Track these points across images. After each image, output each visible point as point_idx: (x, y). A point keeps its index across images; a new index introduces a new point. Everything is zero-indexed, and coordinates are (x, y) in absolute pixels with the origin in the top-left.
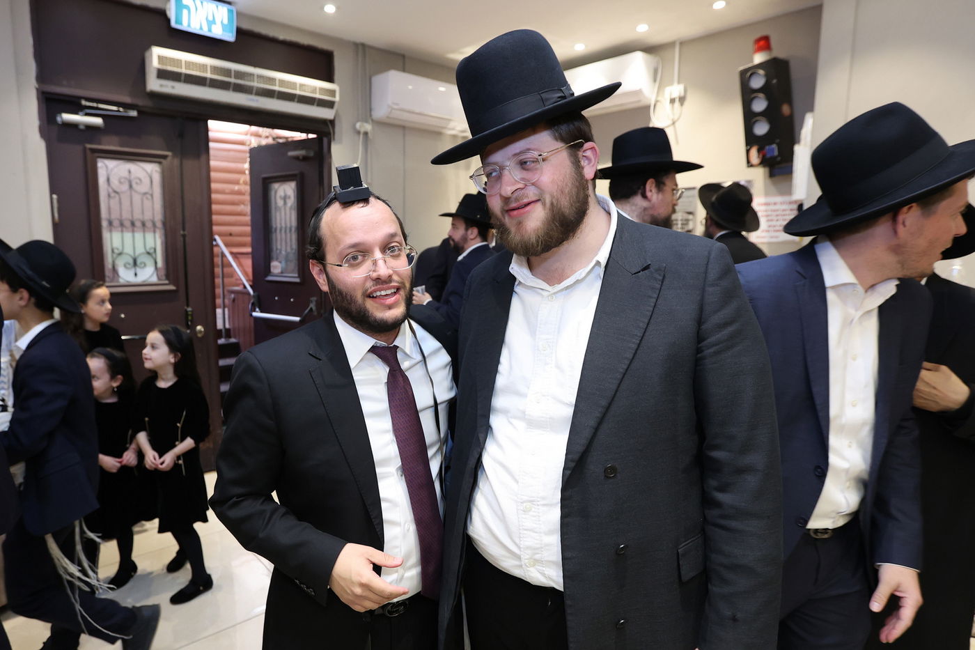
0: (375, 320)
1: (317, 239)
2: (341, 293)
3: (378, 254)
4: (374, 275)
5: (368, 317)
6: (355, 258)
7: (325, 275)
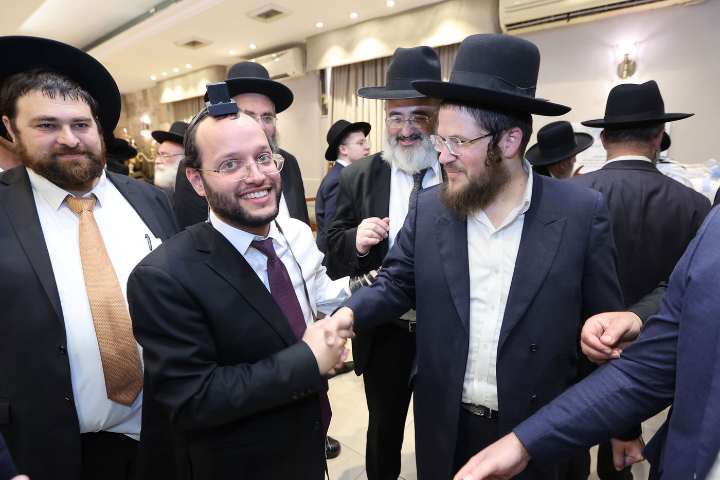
0: (250, 217)
1: (192, 149)
2: (216, 195)
3: (251, 161)
4: (249, 180)
5: (244, 214)
6: (230, 165)
7: (201, 181)
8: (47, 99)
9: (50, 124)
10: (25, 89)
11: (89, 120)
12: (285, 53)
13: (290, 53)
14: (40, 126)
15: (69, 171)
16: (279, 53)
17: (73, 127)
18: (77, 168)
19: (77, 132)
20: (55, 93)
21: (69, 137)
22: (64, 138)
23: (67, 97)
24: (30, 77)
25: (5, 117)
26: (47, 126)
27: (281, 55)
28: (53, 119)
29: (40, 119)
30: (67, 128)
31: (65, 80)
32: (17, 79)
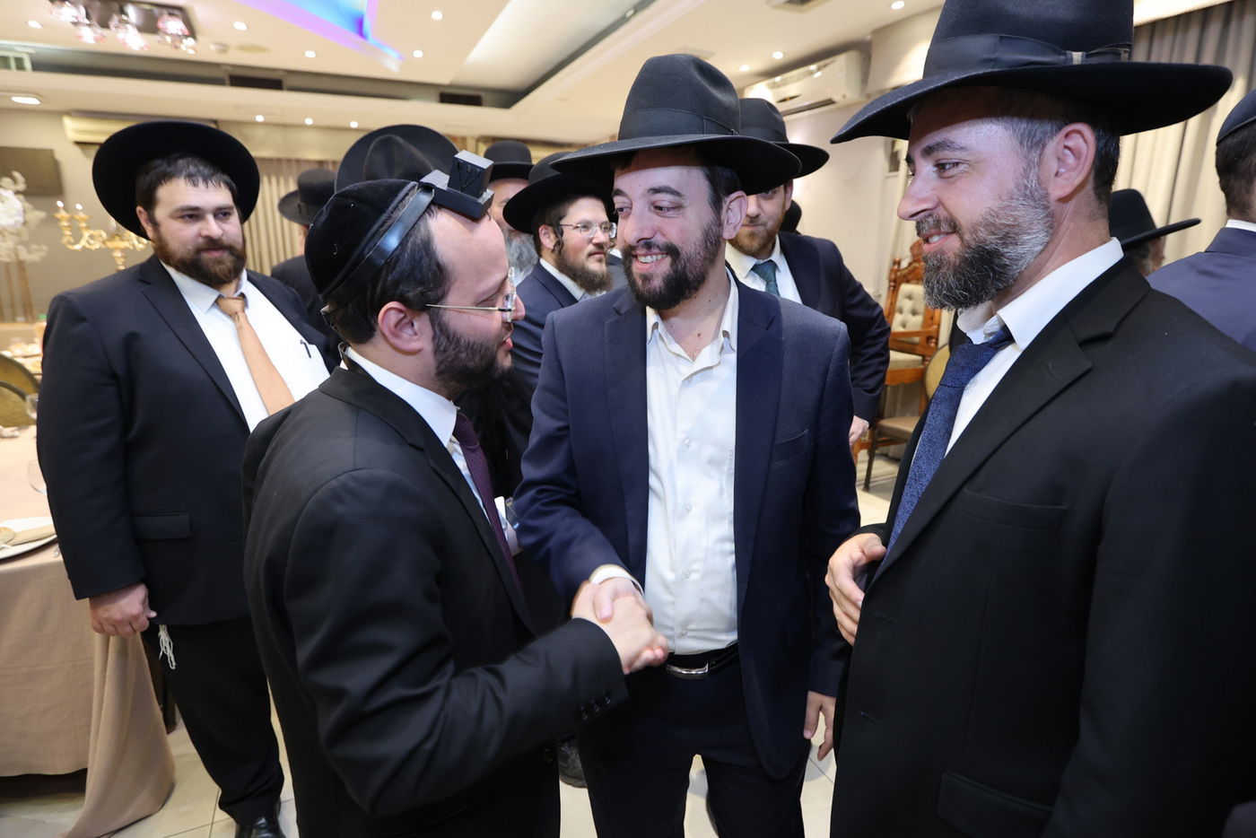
8: (190, 188)
9: (193, 214)
10: (166, 177)
11: (231, 208)
12: (832, 62)
13: (841, 61)
14: (182, 217)
15: (212, 271)
16: (822, 63)
17: (216, 215)
18: (222, 267)
19: (219, 222)
20: (198, 181)
21: (213, 227)
22: (208, 230)
23: (210, 184)
24: (169, 165)
25: (139, 209)
26: (191, 216)
27: (825, 66)
28: (196, 209)
29: (183, 209)
30: (210, 217)
31: (206, 166)
32: (156, 168)
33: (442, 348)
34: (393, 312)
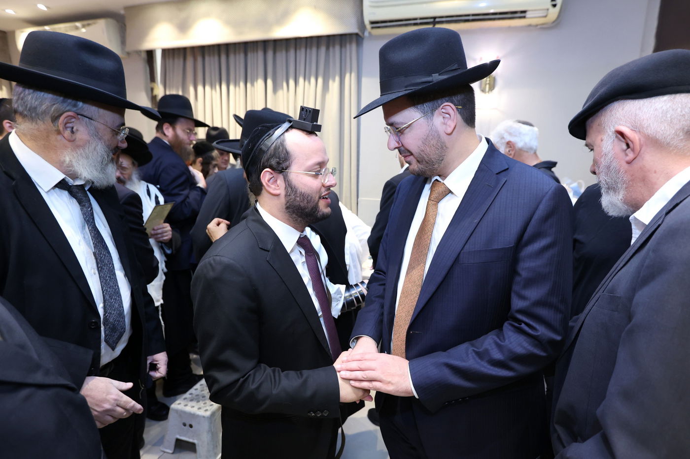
13: (101, 24)
33: (288, 194)
34: (268, 173)
